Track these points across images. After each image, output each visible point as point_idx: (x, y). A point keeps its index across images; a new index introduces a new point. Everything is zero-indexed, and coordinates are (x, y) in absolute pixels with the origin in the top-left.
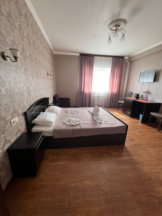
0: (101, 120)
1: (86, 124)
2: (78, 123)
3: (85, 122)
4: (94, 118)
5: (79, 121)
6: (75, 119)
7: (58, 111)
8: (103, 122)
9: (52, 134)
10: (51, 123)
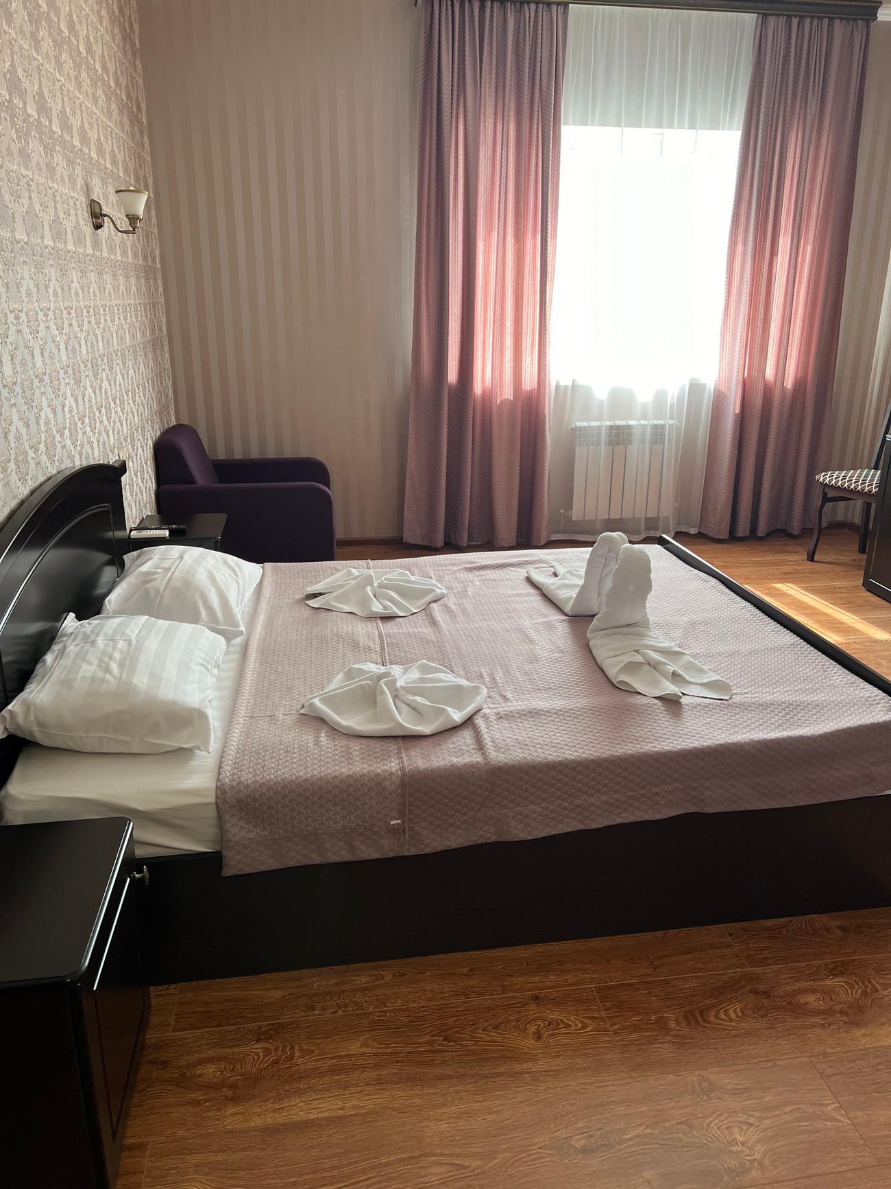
0: (675, 677)
1: (534, 714)
2: (457, 716)
3: (516, 704)
4: (601, 654)
5: (457, 695)
6: (415, 674)
7: (232, 597)
8: (693, 695)
9: (210, 830)
10: (188, 719)
